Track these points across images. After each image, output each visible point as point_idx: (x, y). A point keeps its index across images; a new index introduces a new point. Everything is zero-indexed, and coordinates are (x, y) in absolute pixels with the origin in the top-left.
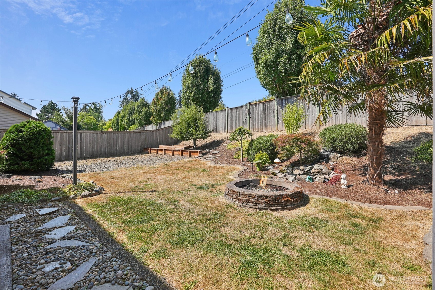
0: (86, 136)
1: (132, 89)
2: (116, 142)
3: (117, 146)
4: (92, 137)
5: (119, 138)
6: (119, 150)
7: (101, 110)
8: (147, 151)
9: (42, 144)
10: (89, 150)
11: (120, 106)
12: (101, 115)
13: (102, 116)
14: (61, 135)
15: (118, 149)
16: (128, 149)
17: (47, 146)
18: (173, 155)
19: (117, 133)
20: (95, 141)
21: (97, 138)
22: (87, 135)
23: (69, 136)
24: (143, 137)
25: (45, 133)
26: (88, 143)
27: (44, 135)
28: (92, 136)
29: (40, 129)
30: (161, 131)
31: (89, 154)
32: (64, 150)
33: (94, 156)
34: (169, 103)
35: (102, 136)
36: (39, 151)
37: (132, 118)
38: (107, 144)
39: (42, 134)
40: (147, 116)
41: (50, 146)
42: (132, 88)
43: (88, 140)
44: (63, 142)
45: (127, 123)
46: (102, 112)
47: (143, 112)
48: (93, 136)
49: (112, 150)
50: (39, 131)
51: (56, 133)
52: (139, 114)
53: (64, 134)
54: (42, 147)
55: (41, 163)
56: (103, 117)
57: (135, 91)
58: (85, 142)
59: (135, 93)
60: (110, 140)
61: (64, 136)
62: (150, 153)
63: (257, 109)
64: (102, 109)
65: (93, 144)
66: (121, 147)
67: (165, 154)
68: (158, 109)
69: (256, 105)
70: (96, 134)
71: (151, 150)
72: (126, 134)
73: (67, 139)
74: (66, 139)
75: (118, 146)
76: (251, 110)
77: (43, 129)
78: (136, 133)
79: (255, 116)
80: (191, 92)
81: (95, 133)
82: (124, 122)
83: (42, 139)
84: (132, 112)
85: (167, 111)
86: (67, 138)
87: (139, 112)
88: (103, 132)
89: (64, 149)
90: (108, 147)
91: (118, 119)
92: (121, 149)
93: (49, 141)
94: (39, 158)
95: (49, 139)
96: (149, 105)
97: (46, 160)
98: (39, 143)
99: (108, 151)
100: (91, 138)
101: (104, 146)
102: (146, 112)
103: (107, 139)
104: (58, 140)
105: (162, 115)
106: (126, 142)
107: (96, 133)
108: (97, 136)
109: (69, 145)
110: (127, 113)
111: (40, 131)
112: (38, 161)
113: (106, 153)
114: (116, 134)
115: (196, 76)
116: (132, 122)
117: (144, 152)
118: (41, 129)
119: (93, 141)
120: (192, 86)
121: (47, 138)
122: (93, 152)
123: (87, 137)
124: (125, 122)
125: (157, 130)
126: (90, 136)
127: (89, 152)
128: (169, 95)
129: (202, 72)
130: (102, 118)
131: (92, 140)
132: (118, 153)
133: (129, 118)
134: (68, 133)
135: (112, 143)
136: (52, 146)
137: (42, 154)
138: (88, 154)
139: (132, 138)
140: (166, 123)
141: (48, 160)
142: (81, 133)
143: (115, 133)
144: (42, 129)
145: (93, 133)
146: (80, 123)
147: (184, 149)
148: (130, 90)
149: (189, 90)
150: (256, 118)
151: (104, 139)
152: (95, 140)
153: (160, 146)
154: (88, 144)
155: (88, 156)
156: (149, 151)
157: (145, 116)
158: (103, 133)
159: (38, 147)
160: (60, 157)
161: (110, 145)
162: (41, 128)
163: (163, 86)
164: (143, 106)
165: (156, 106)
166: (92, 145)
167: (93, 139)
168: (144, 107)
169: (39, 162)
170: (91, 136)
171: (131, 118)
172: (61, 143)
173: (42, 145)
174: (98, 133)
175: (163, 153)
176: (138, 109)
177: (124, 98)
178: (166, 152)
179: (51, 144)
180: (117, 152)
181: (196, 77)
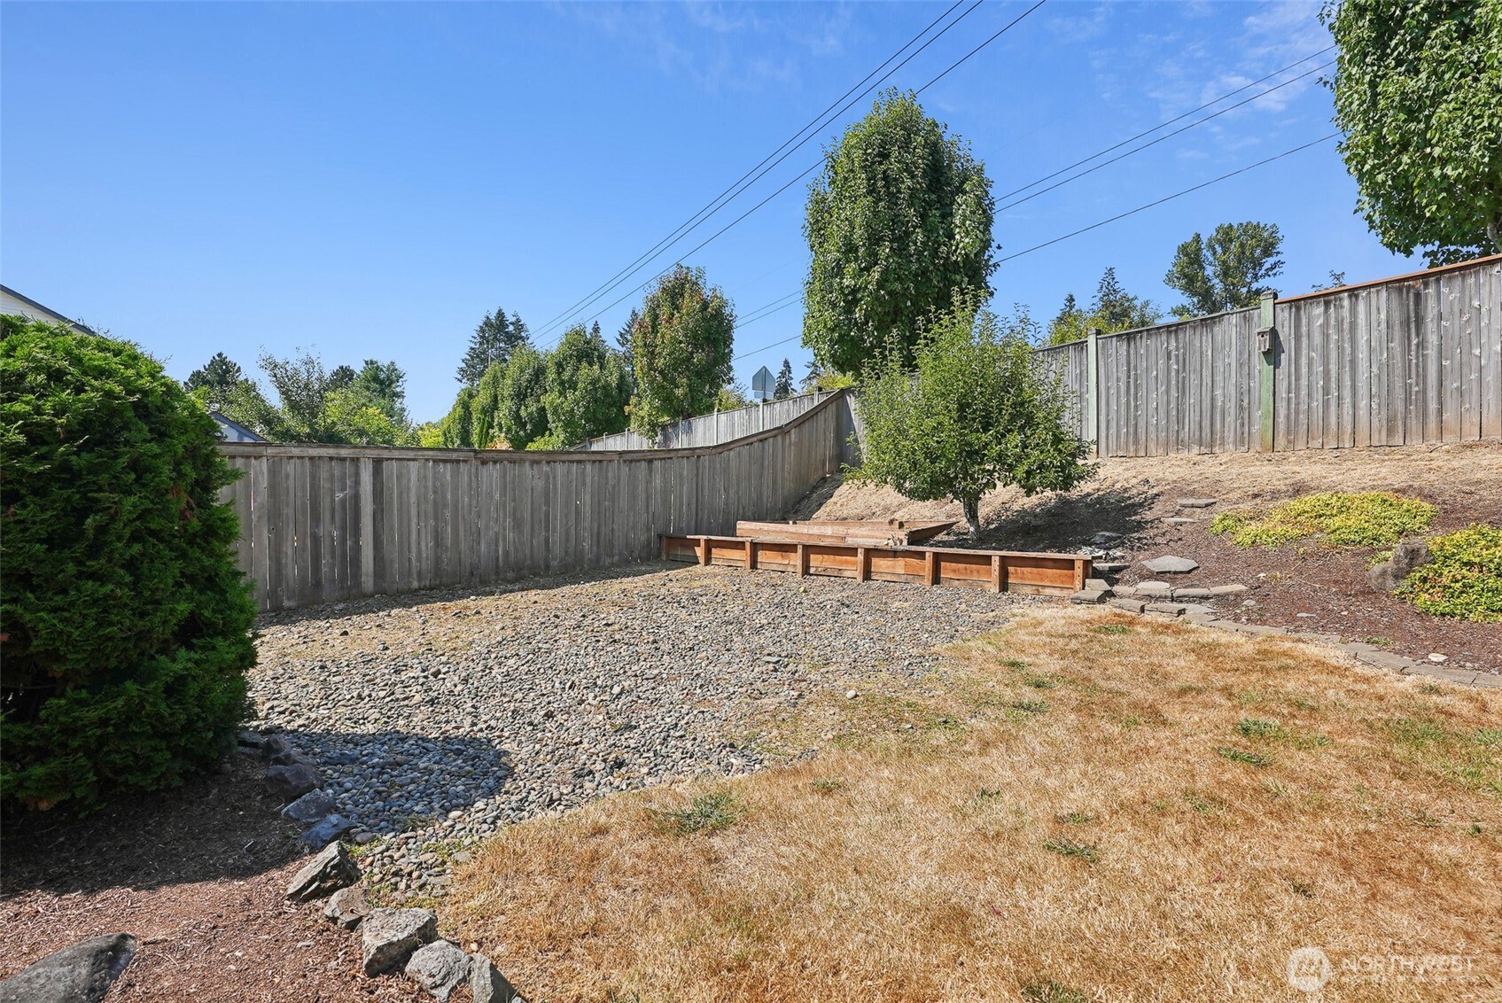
0: (399, 477)
1: (500, 314)
2: (544, 508)
3: (547, 530)
4: (430, 484)
5: (555, 485)
6: (557, 550)
7: (398, 390)
8: (689, 553)
9: (135, 538)
10: (419, 552)
11: (459, 377)
12: (398, 405)
13: (403, 410)
14: (273, 473)
15: (554, 542)
16: (598, 542)
17: (183, 555)
18: (867, 575)
19: (548, 462)
20: (445, 506)
21: (455, 489)
22: (404, 471)
23: (314, 477)
24: (658, 481)
25: (160, 435)
26: (414, 512)
27: (155, 448)
28: (430, 475)
29: (109, 394)
30: (732, 453)
31: (419, 573)
32: (290, 552)
33: (445, 580)
34: (707, 339)
35: (477, 477)
36: (105, 606)
37: (529, 410)
38: (505, 521)
39: (127, 443)
40: (596, 401)
41: (211, 554)
42: (500, 311)
43: (413, 499)
44: (288, 511)
45: (509, 430)
46: (403, 397)
47: (580, 385)
48: (435, 479)
49: (528, 552)
50: (102, 406)
51: (248, 457)
52: (562, 394)
53: (290, 468)
54: (131, 565)
55: (129, 720)
56: (406, 414)
57: (514, 319)
58: (400, 510)
59: (511, 328)
60: (514, 500)
61: (287, 476)
62: (708, 561)
63: (1340, 322)
64: (400, 383)
65: (436, 519)
66: (567, 532)
67: (806, 571)
68: (660, 363)
69: (1327, 304)
70: (449, 466)
71: (710, 545)
72: (589, 467)
73: (304, 496)
74: (299, 494)
75: (554, 531)
76: (1285, 334)
77: (145, 393)
78: (631, 461)
79: (1326, 364)
80: (867, 269)
81: (445, 461)
82: (496, 429)
83: (129, 493)
84: (527, 387)
85: (698, 374)
86: (304, 487)
87: (562, 383)
88: (484, 456)
89: (291, 543)
90: (510, 536)
91: (466, 419)
92: (567, 540)
93: (204, 504)
94: (103, 679)
95: (204, 487)
96: (601, 357)
97: (175, 689)
98: (101, 530)
99: (506, 553)
100: (426, 487)
101: (487, 527)
102: (594, 382)
103: (503, 494)
104: (259, 500)
105: (679, 392)
106: (588, 508)
107: (451, 461)
108: (456, 474)
109: (317, 526)
110: (506, 393)
111: (114, 412)
112: (93, 714)
113: (497, 567)
114: (546, 468)
115: (889, 194)
116: (529, 427)
117: (668, 555)
118: (118, 389)
119: (435, 503)
120: (874, 240)
121: (181, 475)
122: (438, 560)
123: (404, 481)
124: (501, 430)
125: (720, 450)
126: (422, 478)
127: (419, 559)
128: (705, 305)
129: (918, 173)
130: (401, 416)
131: (431, 497)
132: (554, 563)
133: (519, 409)
134: (311, 458)
135: (527, 515)
136: (231, 547)
137: (142, 636)
138: (414, 571)
139: (614, 487)
140: (699, 424)
141: (194, 689)
142: (378, 462)
143: (538, 462)
144: (131, 393)
145: (434, 461)
146: (339, 427)
147: (909, 544)
148: (493, 317)
149: (856, 259)
150: (1326, 373)
151: (490, 495)
152: (444, 497)
153: (742, 526)
154: (414, 521)
155: (415, 584)
156: (700, 552)
157: (589, 402)
158: (484, 463)
159: (92, 564)
160: (273, 595)
161: (518, 525)
162: (125, 382)
163: (675, 268)
164: (580, 361)
165: (653, 352)
166: (432, 522)
167: (435, 492)
168: (584, 364)
169: (104, 722)
170: (425, 477)
171: (523, 413)
172: (274, 516)
173: (137, 548)
174: (458, 461)
175: (799, 563)
176: (559, 374)
177: (473, 346)
178: (816, 561)
179: (217, 530)
180: (547, 561)
181: (893, 199)
